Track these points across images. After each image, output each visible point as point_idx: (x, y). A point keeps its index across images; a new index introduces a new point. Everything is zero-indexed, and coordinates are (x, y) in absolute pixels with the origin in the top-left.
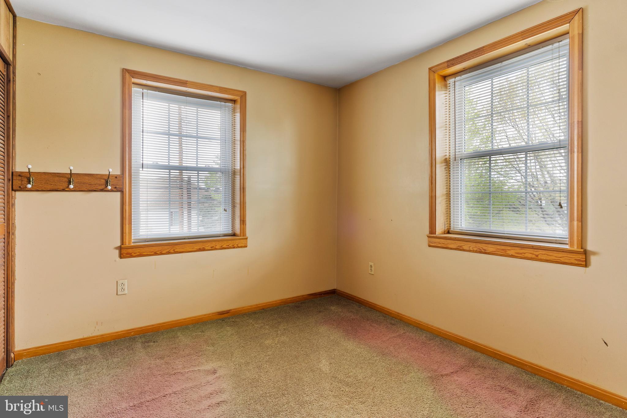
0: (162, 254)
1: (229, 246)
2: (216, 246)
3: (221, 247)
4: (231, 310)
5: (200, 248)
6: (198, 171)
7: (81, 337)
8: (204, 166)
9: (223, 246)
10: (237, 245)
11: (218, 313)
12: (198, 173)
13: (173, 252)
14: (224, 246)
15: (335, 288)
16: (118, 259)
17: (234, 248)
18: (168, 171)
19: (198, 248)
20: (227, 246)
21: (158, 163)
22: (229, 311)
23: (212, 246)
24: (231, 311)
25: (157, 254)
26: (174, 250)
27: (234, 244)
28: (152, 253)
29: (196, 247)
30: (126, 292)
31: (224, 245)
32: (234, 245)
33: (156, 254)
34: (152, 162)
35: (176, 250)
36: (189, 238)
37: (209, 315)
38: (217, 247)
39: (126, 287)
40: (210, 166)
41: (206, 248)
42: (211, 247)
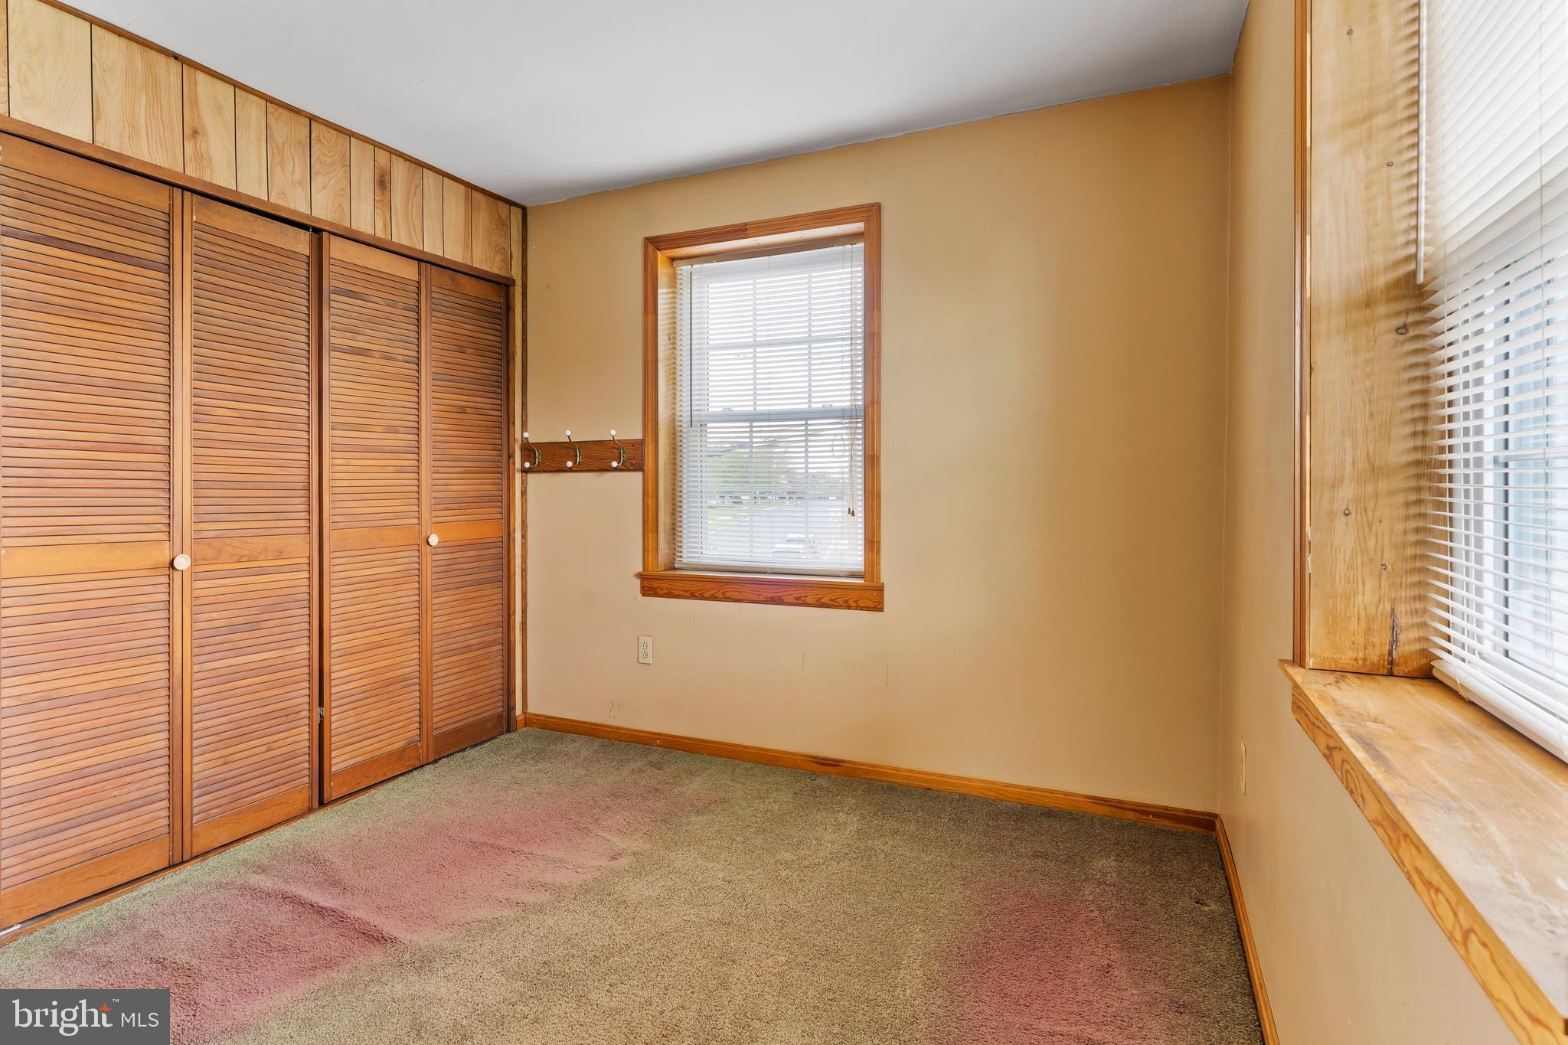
0: (702, 598)
1: (837, 601)
2: (806, 596)
3: (818, 601)
4: (844, 761)
5: (772, 597)
6: (806, 419)
7: (593, 721)
8: (820, 405)
9: (822, 600)
10: (855, 602)
11: (814, 757)
12: (807, 425)
13: (721, 596)
14: (825, 600)
15: (1218, 812)
16: (639, 596)
17: (849, 608)
18: (748, 424)
19: (769, 595)
20: (831, 600)
21: (733, 409)
22: (839, 762)
23: (796, 596)
24: (842, 764)
25: (696, 596)
26: (723, 593)
27: (847, 598)
28: (688, 594)
29: (766, 595)
30: (650, 660)
31: (825, 598)
32: (847, 601)
33: (693, 596)
34: (721, 409)
35: (727, 595)
36: (774, 571)
37: (794, 755)
38: (809, 600)
39: (650, 651)
40: (834, 404)
41: (786, 599)
42: (797, 599)
